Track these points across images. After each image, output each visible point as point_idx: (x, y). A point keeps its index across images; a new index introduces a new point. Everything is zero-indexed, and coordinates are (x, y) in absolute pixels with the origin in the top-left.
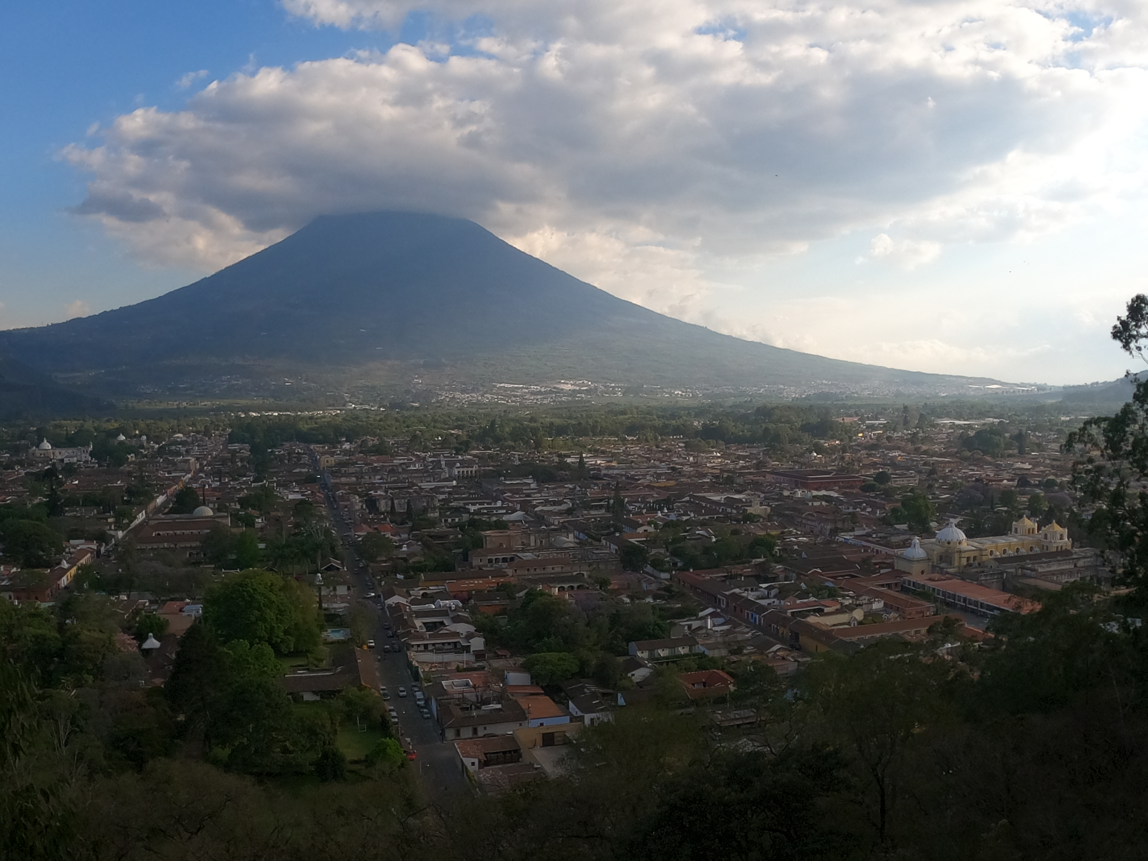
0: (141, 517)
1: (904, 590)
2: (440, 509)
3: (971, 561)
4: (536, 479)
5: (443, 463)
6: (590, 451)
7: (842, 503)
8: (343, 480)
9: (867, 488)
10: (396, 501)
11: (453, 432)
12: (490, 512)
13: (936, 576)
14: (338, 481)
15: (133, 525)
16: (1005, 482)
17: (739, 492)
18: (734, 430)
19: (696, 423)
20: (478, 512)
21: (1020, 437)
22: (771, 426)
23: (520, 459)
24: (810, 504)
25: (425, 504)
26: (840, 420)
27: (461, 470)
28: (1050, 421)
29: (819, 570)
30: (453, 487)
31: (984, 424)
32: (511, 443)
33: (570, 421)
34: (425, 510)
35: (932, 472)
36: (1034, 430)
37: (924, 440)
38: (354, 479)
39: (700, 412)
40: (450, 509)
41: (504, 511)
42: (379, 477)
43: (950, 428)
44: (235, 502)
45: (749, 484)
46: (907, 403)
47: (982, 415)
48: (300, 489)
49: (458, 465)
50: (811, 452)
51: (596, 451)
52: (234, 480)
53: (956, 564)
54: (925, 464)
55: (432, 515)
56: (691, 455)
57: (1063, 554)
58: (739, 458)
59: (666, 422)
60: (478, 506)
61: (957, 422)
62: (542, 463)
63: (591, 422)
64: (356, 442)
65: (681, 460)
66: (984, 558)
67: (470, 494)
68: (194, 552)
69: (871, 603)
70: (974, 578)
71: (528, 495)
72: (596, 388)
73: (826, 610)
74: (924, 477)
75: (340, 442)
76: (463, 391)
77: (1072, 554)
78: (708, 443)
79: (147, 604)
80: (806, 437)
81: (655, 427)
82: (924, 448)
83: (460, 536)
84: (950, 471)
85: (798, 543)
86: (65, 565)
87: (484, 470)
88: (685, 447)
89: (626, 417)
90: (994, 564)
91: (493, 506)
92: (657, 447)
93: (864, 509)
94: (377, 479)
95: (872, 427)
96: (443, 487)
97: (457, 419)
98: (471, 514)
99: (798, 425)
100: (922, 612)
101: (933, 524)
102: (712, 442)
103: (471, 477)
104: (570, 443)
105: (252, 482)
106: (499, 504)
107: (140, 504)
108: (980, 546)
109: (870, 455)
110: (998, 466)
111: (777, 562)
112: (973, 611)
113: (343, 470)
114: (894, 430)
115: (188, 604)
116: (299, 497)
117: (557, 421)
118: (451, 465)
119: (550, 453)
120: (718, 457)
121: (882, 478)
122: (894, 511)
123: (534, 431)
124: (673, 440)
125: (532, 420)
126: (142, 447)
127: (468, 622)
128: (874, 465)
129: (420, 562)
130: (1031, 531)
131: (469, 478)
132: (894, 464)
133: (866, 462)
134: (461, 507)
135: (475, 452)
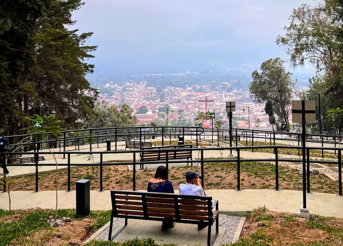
2: (223, 113)
5: (223, 96)
8: (191, 102)
20: (235, 114)
25: (219, 111)
38: (194, 101)
41: (244, 114)
48: (177, 105)
49: (228, 97)
52: (154, 101)
55: (221, 115)
71: (252, 108)
87: (237, 99)
91: (240, 112)
96: (223, 105)
113: (190, 98)
135: (233, 91)
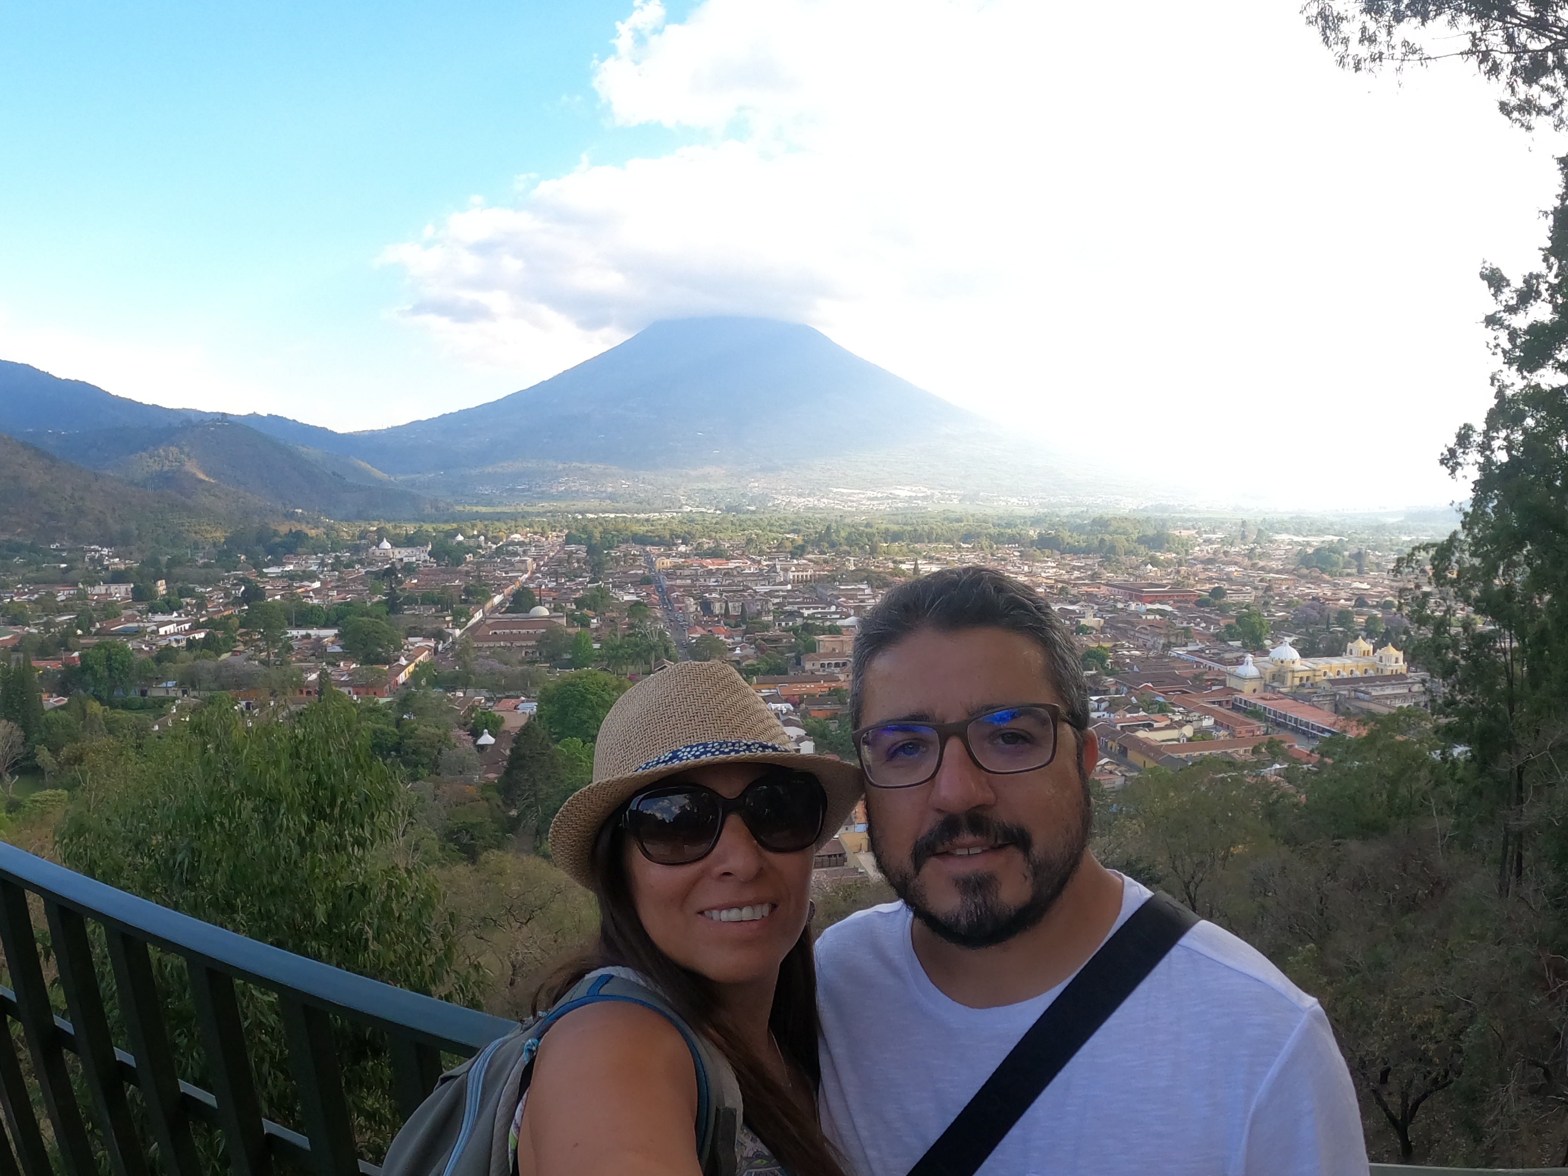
0: (478, 616)
1: (1235, 708)
2: (774, 612)
3: (1304, 681)
4: (870, 584)
5: (778, 567)
6: (925, 557)
7: (1176, 617)
8: (679, 582)
9: (1202, 603)
10: (730, 604)
11: (788, 536)
12: (824, 618)
13: (1269, 695)
14: (673, 583)
15: (470, 624)
16: (1342, 601)
17: (1073, 603)
18: (1070, 540)
19: (1031, 533)
20: (810, 617)
21: (1359, 556)
22: (1107, 537)
23: (855, 565)
24: (1144, 617)
25: (759, 607)
26: (1177, 533)
27: (796, 574)
28: (1391, 540)
29: (1150, 685)
30: (788, 591)
31: (1323, 542)
32: (847, 548)
33: (905, 527)
34: (759, 613)
35: (1268, 589)
36: (1374, 549)
37: (1262, 556)
38: (689, 581)
39: (1036, 521)
40: (784, 613)
41: (838, 616)
42: (713, 580)
43: (1289, 544)
44: (571, 602)
45: (1083, 595)
46: (1246, 517)
47: (1321, 532)
48: (636, 590)
49: (793, 569)
50: (1146, 565)
51: (931, 558)
52: (571, 580)
53: (1289, 683)
54: (1261, 581)
55: (766, 618)
56: (1026, 564)
57: (1397, 678)
58: (1074, 568)
59: (1002, 531)
60: (811, 611)
61: (1296, 539)
62: (877, 569)
63: (926, 527)
64: (692, 545)
65: (1016, 569)
66: (1317, 679)
67: (804, 598)
68: (530, 651)
69: (1201, 720)
70: (1306, 698)
71: (862, 601)
72: (932, 495)
73: (1156, 725)
74: (1260, 593)
75: (675, 544)
76: (800, 495)
77: (1407, 678)
78: (1043, 553)
79: (483, 701)
80: (1142, 549)
81: (990, 535)
82: (1261, 564)
83: (793, 640)
84: (1287, 589)
85: (1130, 657)
86: (403, 661)
87: (819, 575)
88: (1020, 556)
89: (962, 525)
90: (1328, 686)
91: (826, 610)
92: (993, 555)
93: (1198, 624)
94: (712, 582)
95: (1208, 541)
96: (777, 591)
97: (793, 524)
98: (804, 618)
99: (1135, 536)
100: (1253, 731)
101: (1267, 642)
102: (1048, 552)
103: (806, 581)
104: (905, 549)
105: (588, 583)
106: (833, 608)
107: (478, 603)
108: (1314, 666)
109: (1205, 570)
110: (1335, 585)
111: (1108, 675)
112: (1304, 733)
113: (678, 572)
114: (1232, 545)
115: (523, 702)
116: (634, 598)
117: (894, 528)
118: (786, 570)
119: (885, 559)
120: (1053, 567)
121: (1218, 593)
122: (1229, 627)
123: (870, 537)
124: (1008, 548)
125: (868, 525)
126: (480, 547)
127: (798, 726)
128: (1210, 580)
129: (754, 665)
130: (1365, 653)
131: (805, 582)
132: (1229, 580)
133: (1202, 576)
134: (796, 611)
135: (810, 556)
